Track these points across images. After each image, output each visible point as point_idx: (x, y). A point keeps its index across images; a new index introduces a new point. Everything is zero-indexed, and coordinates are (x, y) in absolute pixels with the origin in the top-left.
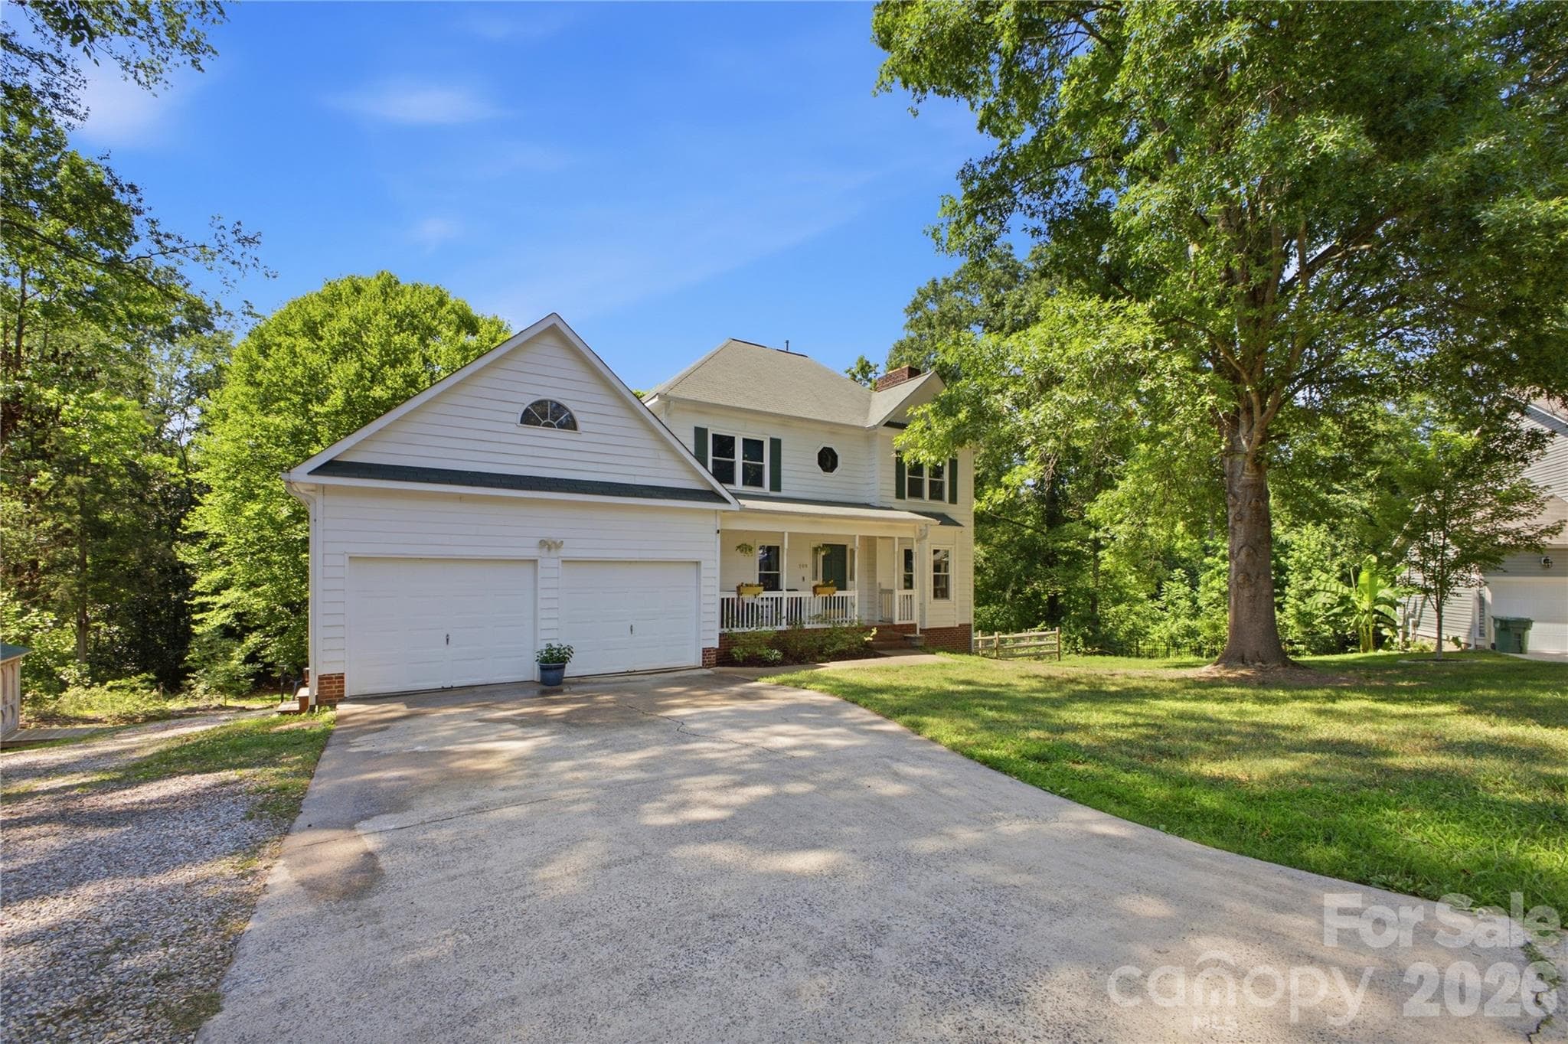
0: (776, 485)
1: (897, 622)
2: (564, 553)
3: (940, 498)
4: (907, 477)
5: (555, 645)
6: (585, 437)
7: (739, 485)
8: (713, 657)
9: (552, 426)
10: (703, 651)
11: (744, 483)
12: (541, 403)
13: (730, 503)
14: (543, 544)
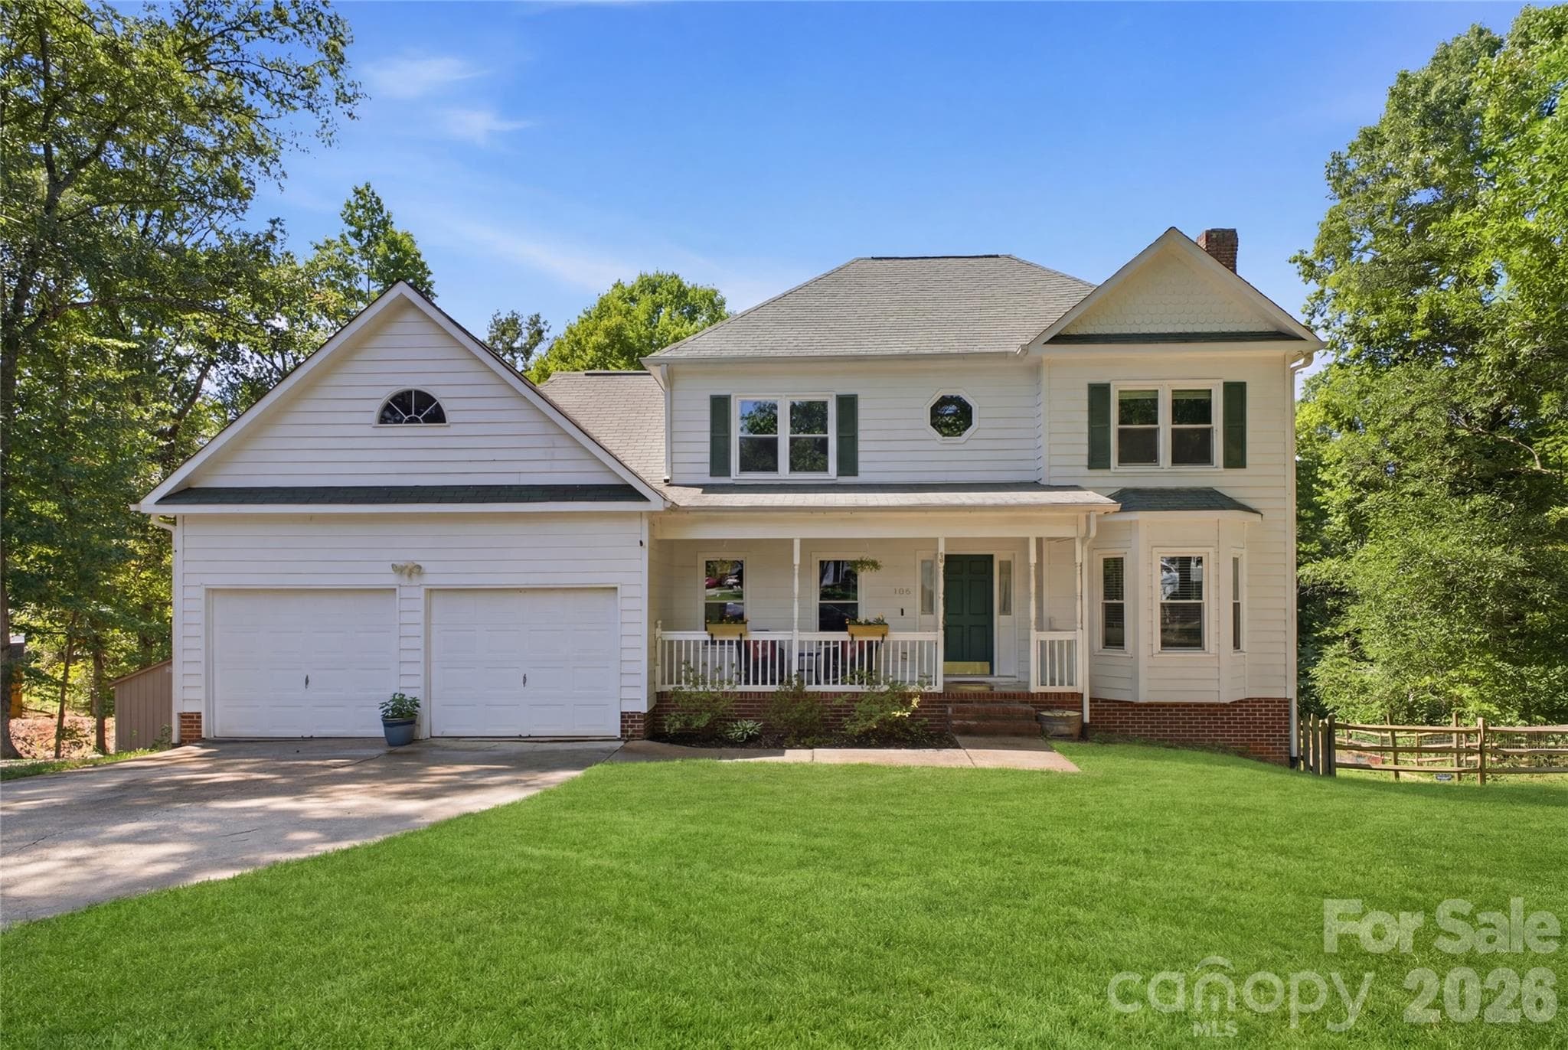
0: (848, 463)
1: (1035, 688)
2: (432, 580)
3: (1203, 456)
4: (1114, 425)
5: (408, 697)
6: (453, 430)
7: (784, 472)
8: (640, 727)
9: (417, 421)
10: (622, 717)
11: (793, 467)
12: (406, 395)
13: (648, 500)
14: (398, 570)
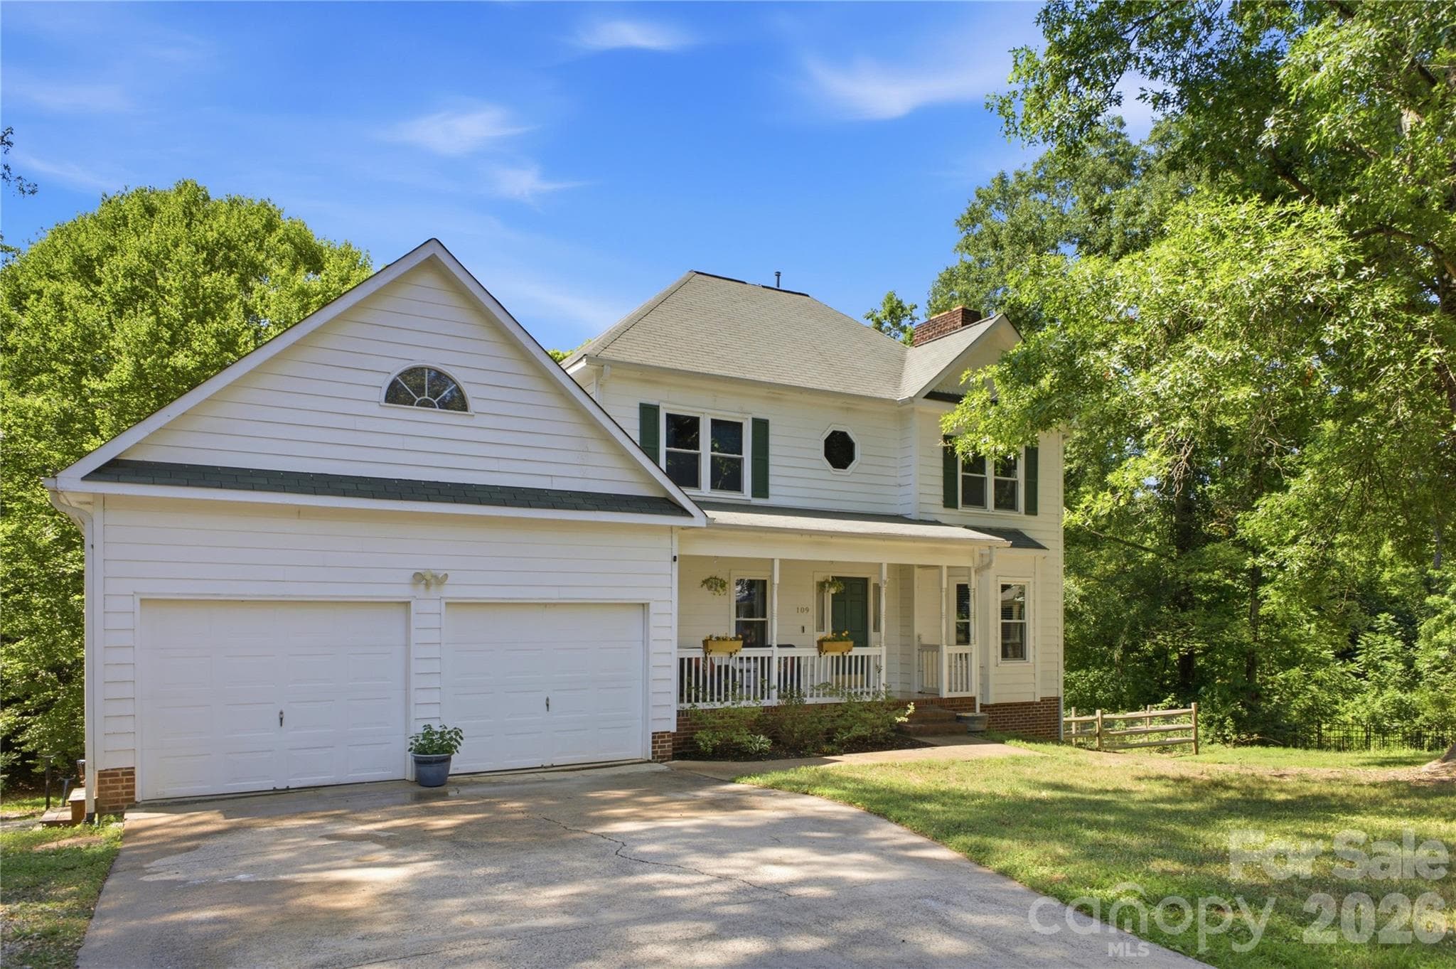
0: (761, 488)
1: (945, 694)
2: (450, 592)
3: (1012, 506)
4: (960, 475)
5: (436, 728)
6: (478, 421)
7: (705, 489)
8: (668, 747)
9: (431, 405)
10: (653, 737)
11: (714, 486)
12: (415, 372)
13: (692, 516)
14: (419, 578)
